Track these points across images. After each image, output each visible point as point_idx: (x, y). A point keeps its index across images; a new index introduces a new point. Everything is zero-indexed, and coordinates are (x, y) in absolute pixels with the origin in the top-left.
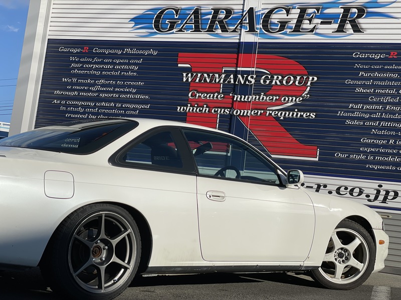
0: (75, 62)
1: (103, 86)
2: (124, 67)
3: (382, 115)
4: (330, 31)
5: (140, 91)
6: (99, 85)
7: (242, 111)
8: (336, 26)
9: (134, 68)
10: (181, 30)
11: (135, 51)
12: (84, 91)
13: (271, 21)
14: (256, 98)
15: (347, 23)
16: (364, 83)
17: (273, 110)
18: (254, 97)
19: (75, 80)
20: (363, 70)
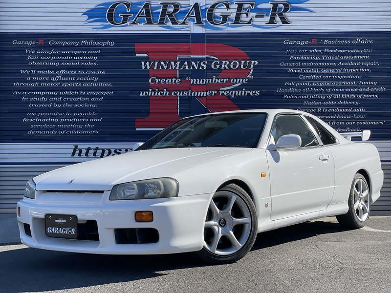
0: (31, 54)
1: (63, 76)
2: (83, 58)
3: (310, 89)
4: (263, 24)
5: (102, 79)
6: (60, 75)
7: (199, 93)
8: (268, 19)
9: (93, 58)
10: (134, 23)
11: (92, 43)
12: (45, 81)
13: (214, 15)
14: (209, 80)
15: (277, 16)
16: (295, 65)
17: (225, 91)
18: (208, 80)
19: (33, 72)
20: (292, 54)
